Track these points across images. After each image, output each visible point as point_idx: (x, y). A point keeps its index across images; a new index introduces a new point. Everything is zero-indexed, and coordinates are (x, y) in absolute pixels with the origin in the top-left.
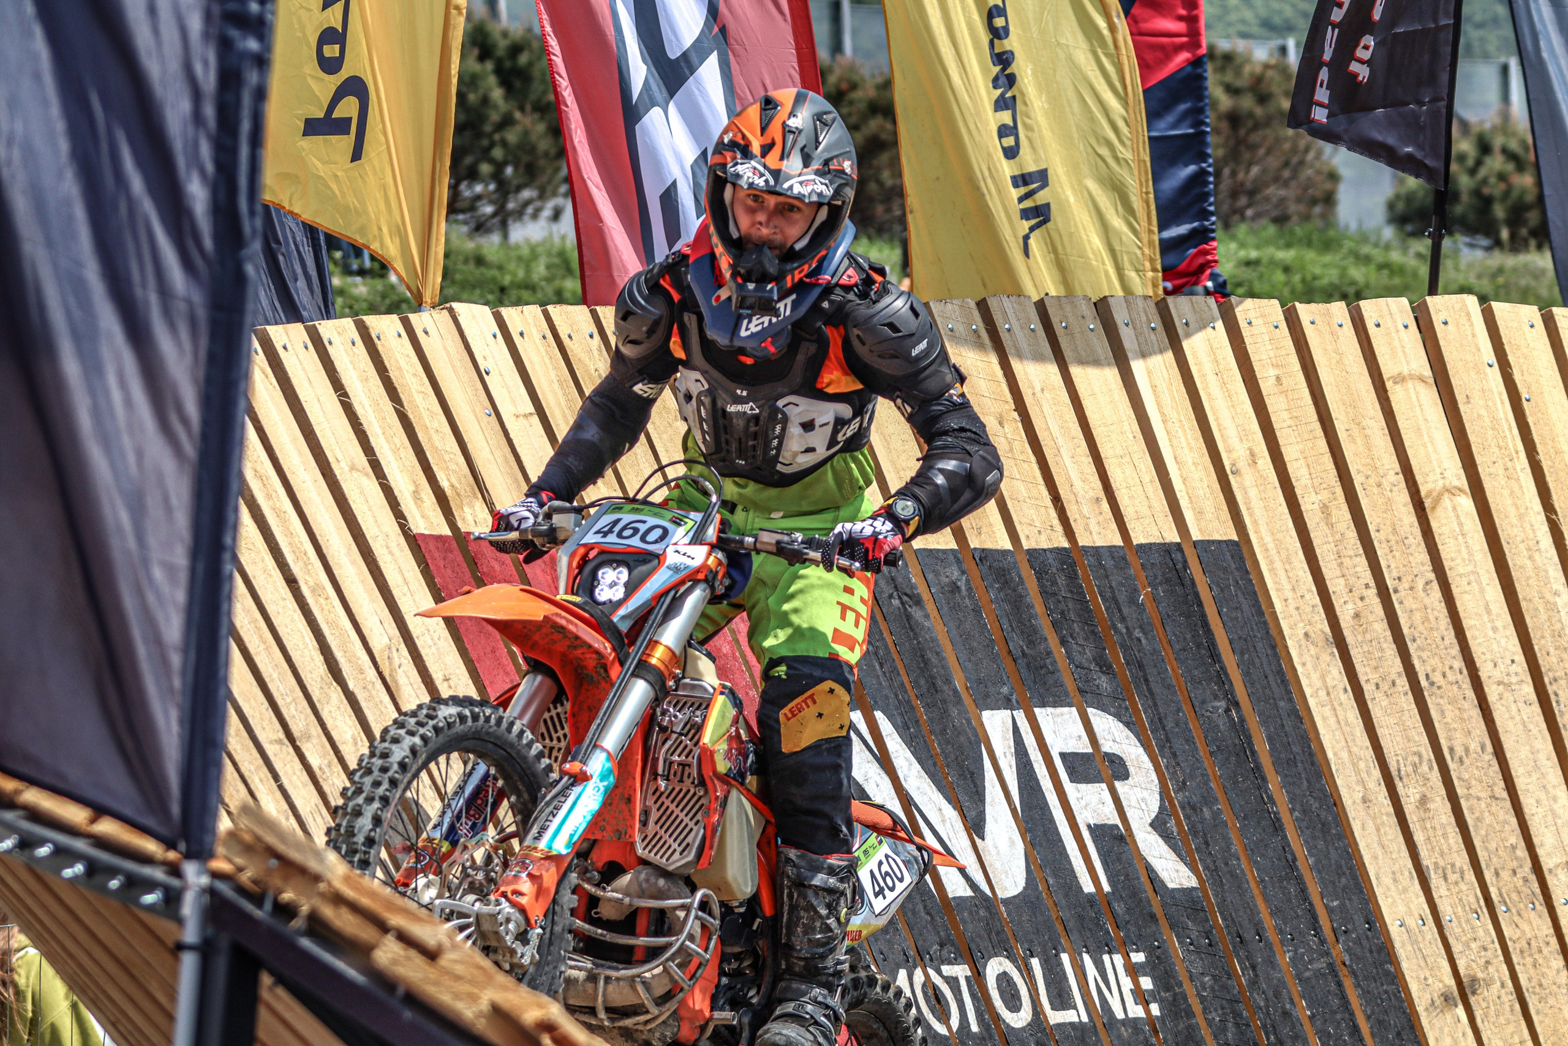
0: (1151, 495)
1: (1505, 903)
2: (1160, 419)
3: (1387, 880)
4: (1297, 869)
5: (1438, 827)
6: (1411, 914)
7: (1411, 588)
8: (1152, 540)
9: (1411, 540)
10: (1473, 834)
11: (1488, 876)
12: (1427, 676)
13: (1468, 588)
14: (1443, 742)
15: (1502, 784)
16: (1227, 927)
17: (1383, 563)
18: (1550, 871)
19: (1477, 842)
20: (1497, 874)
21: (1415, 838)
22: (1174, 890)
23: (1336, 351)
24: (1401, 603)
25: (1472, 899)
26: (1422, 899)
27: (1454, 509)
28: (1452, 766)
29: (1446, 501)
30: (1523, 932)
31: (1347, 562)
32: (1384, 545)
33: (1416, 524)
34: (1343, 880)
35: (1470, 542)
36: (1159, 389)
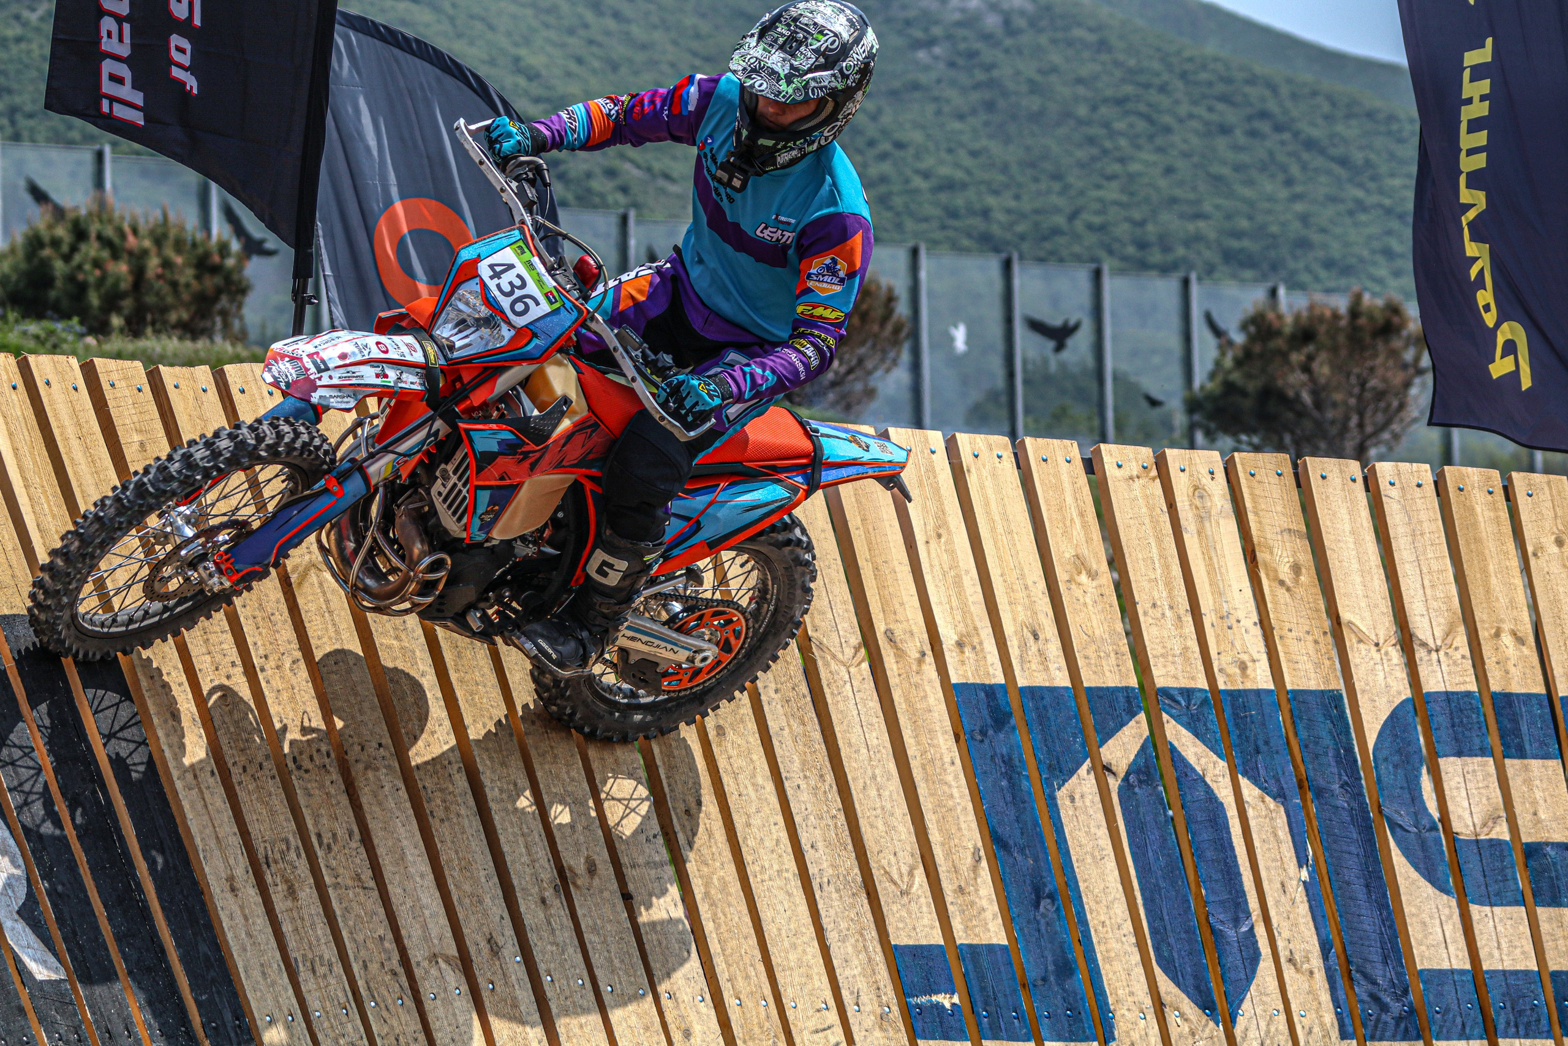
0: (14, 563)
1: (373, 997)
2: (21, 484)
3: (256, 973)
4: (167, 962)
5: (306, 917)
6: (280, 1009)
7: (278, 667)
8: (15, 611)
9: (277, 617)
10: (341, 925)
11: (356, 968)
12: (295, 760)
13: (335, 668)
14: (310, 827)
15: (370, 873)
16: (96, 1021)
17: (249, 640)
18: (418, 964)
19: (345, 934)
20: (365, 967)
21: (284, 929)
22: (42, 982)
23: (201, 418)
24: (268, 682)
25: (340, 994)
26: (291, 992)
27: (321, 584)
28: (320, 853)
29: (313, 578)
30: (392, 1028)
31: (213, 638)
32: (250, 621)
33: (283, 600)
34: (212, 974)
35: (336, 619)
36: (21, 452)
